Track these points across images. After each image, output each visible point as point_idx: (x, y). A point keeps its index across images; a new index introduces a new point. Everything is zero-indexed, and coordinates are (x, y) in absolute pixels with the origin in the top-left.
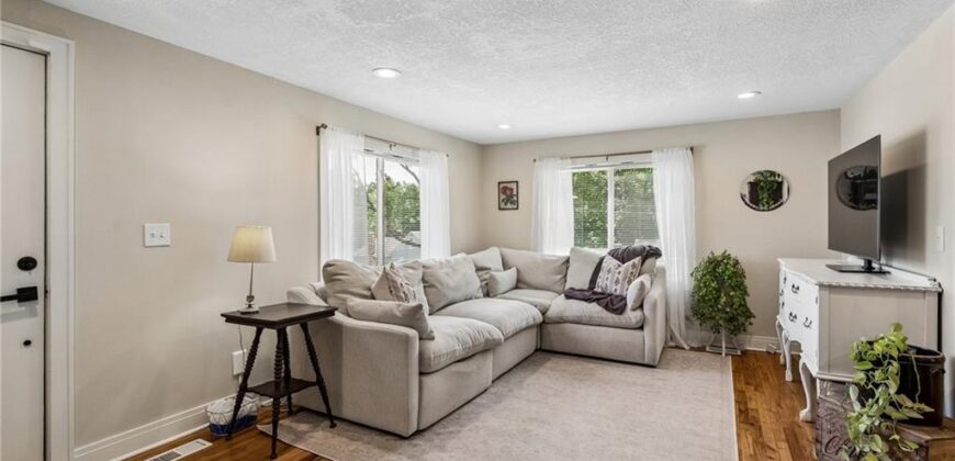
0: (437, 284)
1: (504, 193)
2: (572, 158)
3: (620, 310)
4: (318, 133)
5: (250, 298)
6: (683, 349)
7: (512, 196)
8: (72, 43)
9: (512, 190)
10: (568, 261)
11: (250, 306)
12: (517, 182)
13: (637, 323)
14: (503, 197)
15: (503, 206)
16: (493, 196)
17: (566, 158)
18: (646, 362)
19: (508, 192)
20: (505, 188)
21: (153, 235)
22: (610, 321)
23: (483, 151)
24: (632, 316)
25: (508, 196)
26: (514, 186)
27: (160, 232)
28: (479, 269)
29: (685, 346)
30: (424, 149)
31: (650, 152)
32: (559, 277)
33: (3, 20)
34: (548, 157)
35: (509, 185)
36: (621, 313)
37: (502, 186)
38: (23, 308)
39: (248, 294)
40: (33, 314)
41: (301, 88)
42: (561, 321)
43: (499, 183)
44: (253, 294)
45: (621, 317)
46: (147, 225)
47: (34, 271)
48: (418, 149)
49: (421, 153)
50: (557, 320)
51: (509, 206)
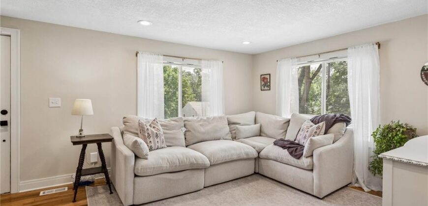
0: (192, 130)
1: (264, 81)
2: (297, 58)
3: (299, 157)
4: (137, 55)
5: (81, 130)
6: (363, 190)
7: (267, 82)
8: (19, 31)
9: (267, 79)
10: (289, 121)
11: (81, 134)
12: (270, 74)
13: (308, 166)
14: (263, 83)
15: (263, 88)
16: (258, 83)
17: (294, 58)
18: (314, 194)
19: (265, 80)
20: (264, 78)
21: (52, 103)
22: (293, 163)
23: (253, 58)
24: (305, 161)
25: (266, 82)
26: (268, 77)
27: (57, 101)
28: (230, 123)
29: (366, 189)
30: (205, 60)
31: (347, 49)
32: (282, 131)
33: (1, 26)
34: (285, 58)
35: (266, 76)
36: (299, 158)
37: (262, 77)
38: (3, 128)
39: (80, 129)
40: (7, 131)
41: (131, 36)
42: (267, 158)
43: (261, 75)
44: (83, 129)
45: (298, 160)
46: (50, 98)
47: (7, 115)
48: (201, 60)
49: (202, 61)
50: (265, 157)
51: (266, 88)
